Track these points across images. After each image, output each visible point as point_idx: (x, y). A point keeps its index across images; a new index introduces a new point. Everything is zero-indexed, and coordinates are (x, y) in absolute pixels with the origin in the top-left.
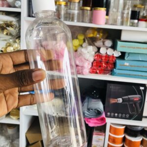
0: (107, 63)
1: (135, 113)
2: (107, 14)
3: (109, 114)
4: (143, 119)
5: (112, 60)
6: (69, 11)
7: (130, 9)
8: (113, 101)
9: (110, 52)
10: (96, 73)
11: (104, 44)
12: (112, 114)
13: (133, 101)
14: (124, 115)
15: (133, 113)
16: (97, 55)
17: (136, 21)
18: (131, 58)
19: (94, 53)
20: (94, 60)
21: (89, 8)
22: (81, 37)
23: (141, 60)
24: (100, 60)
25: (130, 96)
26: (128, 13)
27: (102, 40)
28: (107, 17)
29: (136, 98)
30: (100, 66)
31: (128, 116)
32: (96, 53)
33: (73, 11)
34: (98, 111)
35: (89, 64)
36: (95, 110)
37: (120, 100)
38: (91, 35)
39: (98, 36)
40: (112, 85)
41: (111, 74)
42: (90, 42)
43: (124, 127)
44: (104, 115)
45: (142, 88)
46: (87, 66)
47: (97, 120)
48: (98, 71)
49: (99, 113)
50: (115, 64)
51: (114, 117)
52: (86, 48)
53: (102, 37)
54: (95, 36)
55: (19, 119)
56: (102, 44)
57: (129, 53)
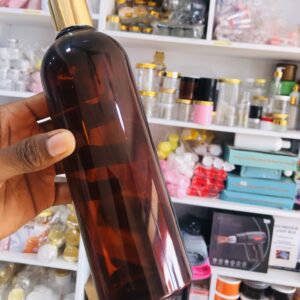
0: (213, 181)
1: (256, 260)
2: (215, 110)
3: (215, 260)
4: (269, 270)
5: (222, 177)
6: (160, 104)
7: (249, 104)
8: (221, 240)
9: (219, 164)
10: (197, 195)
11: (208, 151)
12: (221, 261)
13: (252, 240)
14: (239, 263)
15: (254, 260)
16: (199, 168)
17: (257, 121)
18: (249, 174)
19: (193, 164)
20: (194, 175)
21: (188, 102)
22: (174, 139)
23: (264, 176)
24: (203, 175)
25: (248, 234)
26: (245, 108)
27: (206, 145)
28: (214, 113)
29: (258, 236)
30: (203, 185)
31: (245, 264)
32: (196, 164)
33: (165, 105)
34: (199, 255)
35: (186, 181)
36: (195, 253)
37: (233, 239)
38: (190, 138)
39: (200, 138)
40: (221, 214)
41: (220, 198)
42: (188, 146)
43: (238, 282)
44: (207, 262)
45: (267, 221)
46: (184, 185)
47: (198, 269)
48: (199, 192)
49: (201, 258)
50: (225, 183)
51: (223, 265)
52: (182, 155)
53: (206, 141)
54: (195, 138)
55: (77, 262)
56: (205, 150)
57: (247, 168)
